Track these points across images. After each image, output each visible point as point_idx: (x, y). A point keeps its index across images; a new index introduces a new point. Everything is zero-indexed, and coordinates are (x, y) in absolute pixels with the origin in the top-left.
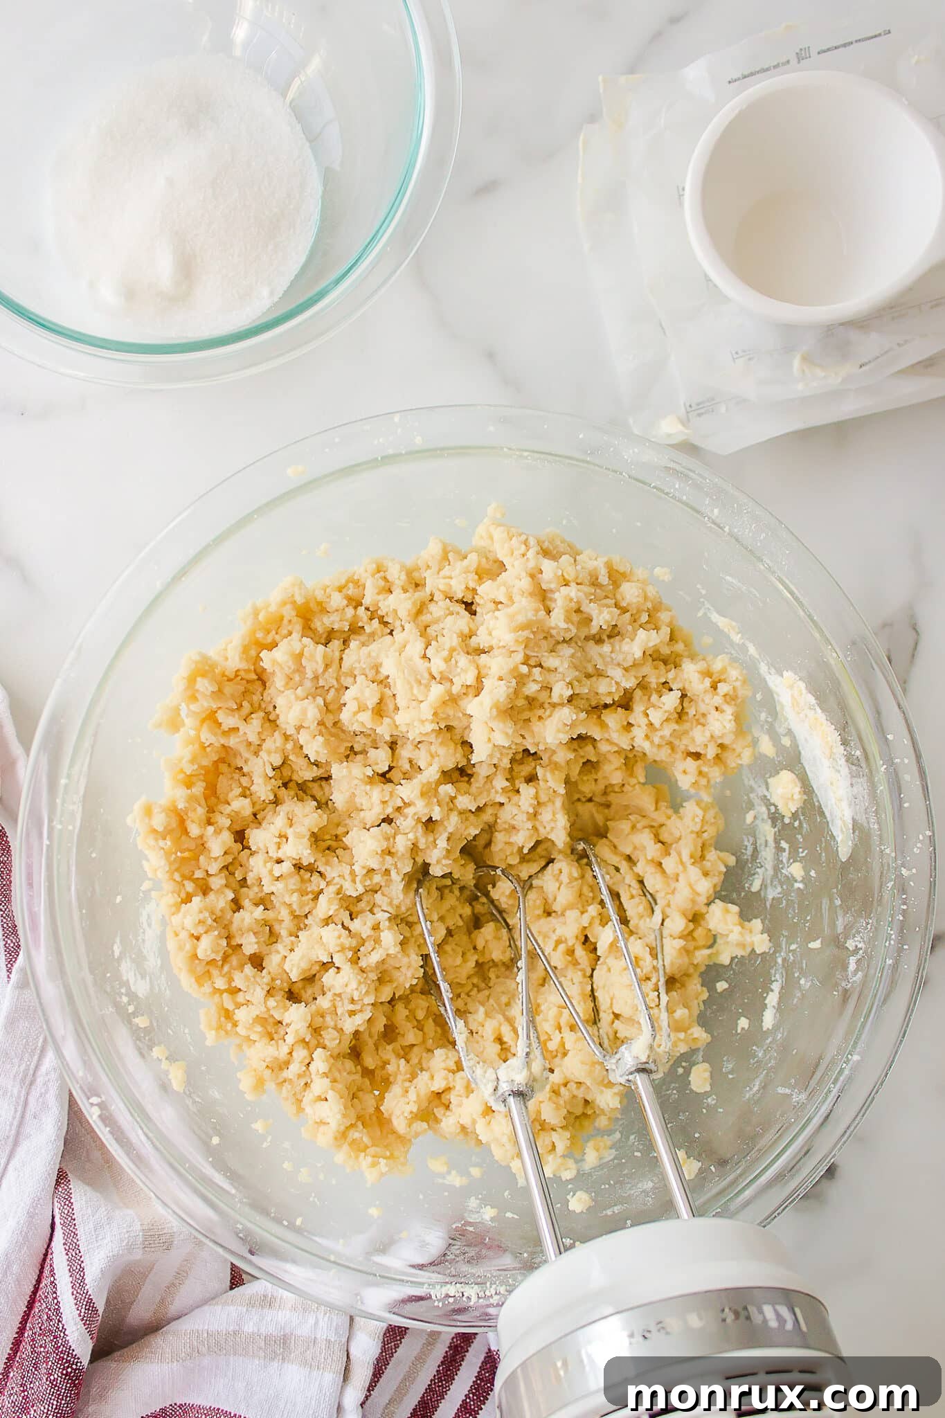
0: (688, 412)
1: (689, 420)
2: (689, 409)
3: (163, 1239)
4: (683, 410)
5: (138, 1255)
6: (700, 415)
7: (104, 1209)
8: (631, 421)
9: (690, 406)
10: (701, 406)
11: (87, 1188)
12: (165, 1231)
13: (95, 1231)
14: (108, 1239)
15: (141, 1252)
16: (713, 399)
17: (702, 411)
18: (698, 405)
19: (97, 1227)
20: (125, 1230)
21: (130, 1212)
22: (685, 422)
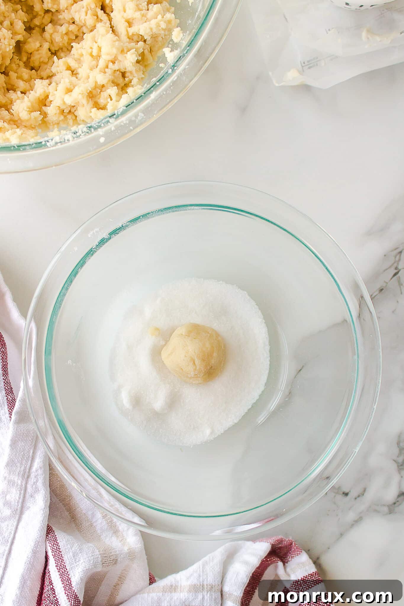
0: (303, 67)
1: (303, 71)
2: (303, 65)
3: (112, 558)
4: (300, 66)
5: (99, 569)
6: (309, 68)
7: (76, 545)
8: (270, 73)
9: (304, 63)
10: (310, 62)
11: (64, 534)
12: (112, 554)
13: (74, 557)
14: (82, 561)
15: (101, 566)
16: (317, 58)
17: (311, 65)
18: (308, 62)
19: (75, 555)
20: (91, 555)
21: (90, 545)
22: (302, 72)
